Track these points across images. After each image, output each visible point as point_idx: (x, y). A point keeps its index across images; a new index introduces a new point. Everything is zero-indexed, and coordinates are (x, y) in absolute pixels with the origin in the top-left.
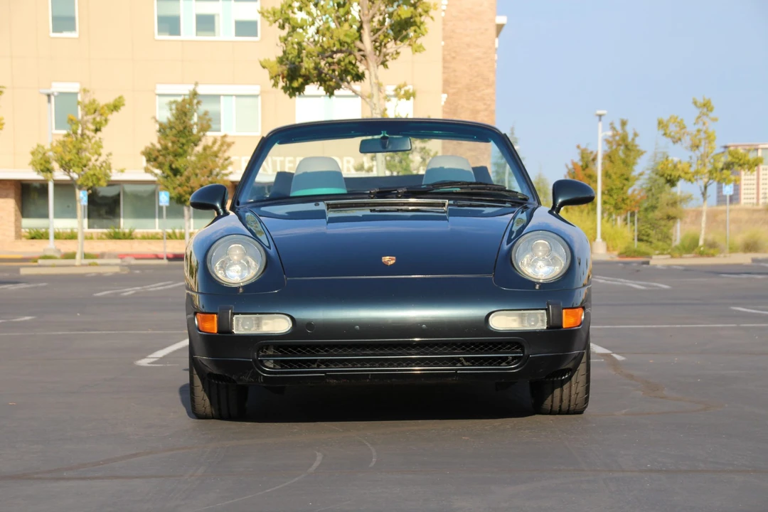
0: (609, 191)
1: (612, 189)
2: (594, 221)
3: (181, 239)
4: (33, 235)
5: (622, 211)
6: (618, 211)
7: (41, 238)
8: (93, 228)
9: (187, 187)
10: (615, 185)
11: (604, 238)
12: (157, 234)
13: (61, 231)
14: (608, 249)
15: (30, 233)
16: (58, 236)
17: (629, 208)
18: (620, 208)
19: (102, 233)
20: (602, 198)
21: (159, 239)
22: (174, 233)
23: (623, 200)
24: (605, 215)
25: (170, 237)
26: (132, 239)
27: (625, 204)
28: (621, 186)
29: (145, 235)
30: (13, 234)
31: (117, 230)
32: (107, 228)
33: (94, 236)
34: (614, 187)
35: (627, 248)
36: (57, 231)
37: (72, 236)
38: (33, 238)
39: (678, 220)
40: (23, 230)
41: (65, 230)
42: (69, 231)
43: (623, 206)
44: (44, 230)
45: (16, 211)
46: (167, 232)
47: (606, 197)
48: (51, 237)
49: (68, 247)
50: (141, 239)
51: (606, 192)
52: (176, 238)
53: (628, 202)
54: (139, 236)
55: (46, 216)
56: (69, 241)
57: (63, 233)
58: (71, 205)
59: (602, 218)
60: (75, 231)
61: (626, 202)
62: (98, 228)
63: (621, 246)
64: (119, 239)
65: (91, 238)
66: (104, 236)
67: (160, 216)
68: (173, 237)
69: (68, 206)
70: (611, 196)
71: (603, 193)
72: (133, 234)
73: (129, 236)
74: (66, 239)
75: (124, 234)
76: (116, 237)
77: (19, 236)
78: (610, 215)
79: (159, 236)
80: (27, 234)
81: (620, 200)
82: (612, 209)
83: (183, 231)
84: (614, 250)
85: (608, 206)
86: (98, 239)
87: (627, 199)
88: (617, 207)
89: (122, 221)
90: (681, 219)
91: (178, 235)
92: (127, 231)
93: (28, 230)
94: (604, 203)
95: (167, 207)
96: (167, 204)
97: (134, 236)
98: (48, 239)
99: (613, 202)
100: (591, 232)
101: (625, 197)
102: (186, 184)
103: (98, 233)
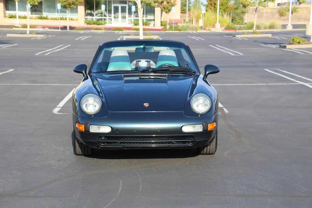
0: (222, 4)
1: (223, 4)
2: (216, 16)
3: (65, 20)
4: (11, 16)
5: (226, 12)
6: (225, 12)
7: (13, 18)
8: (33, 14)
9: (68, 2)
10: (224, 2)
11: (219, 22)
12: (57, 18)
13: (21, 15)
14: (221, 26)
15: (9, 15)
16: (20, 17)
17: (229, 11)
18: (226, 11)
19: (36, 17)
20: (219, 7)
21: (57, 20)
22: (63, 17)
23: (227, 8)
24: (220, 13)
25: (61, 19)
26: (47, 19)
27: (227, 9)
28: (226, 2)
29: (52, 18)
30: (3, 16)
31: (41, 16)
32: (38, 15)
33: (33, 18)
34: (224, 3)
35: (228, 26)
36: (19, 15)
37: (25, 18)
38: (10, 18)
39: (246, 13)
40: (7, 14)
41: (22, 15)
42: (24, 15)
43: (227, 10)
44: (14, 15)
45: (4, 7)
46: (60, 17)
47: (221, 7)
48: (17, 17)
49: (24, 22)
50: (50, 19)
51: (221, 5)
52: (64, 20)
53: (229, 8)
54: (50, 18)
55: (15, 10)
56: (23, 19)
57: (22, 16)
58: (24, 6)
59: (219, 14)
60: (26, 15)
61: (228, 8)
62: (34, 15)
63: (226, 25)
64: (42, 19)
65: (32, 19)
66: (37, 18)
67: (58, 12)
68: (62, 19)
69: (23, 6)
70: (222, 6)
71: (220, 5)
72: (48, 17)
73: (46, 18)
74: (23, 18)
75: (44, 18)
76: (41, 18)
77: (5, 16)
78: (222, 13)
79: (57, 19)
80: (8, 16)
81: (226, 8)
82: (223, 11)
83: (66, 17)
84: (223, 27)
85: (221, 10)
86: (35, 19)
87: (228, 7)
88: (224, 11)
89: (43, 13)
90: (247, 13)
91: (64, 18)
92: (45, 16)
93: (8, 15)
94: (220, 9)
95: (60, 9)
96: (60, 8)
97: (48, 18)
98: (16, 18)
99: (223, 9)
100: (215, 19)
101: (227, 7)
102: (67, 1)
103: (34, 17)
